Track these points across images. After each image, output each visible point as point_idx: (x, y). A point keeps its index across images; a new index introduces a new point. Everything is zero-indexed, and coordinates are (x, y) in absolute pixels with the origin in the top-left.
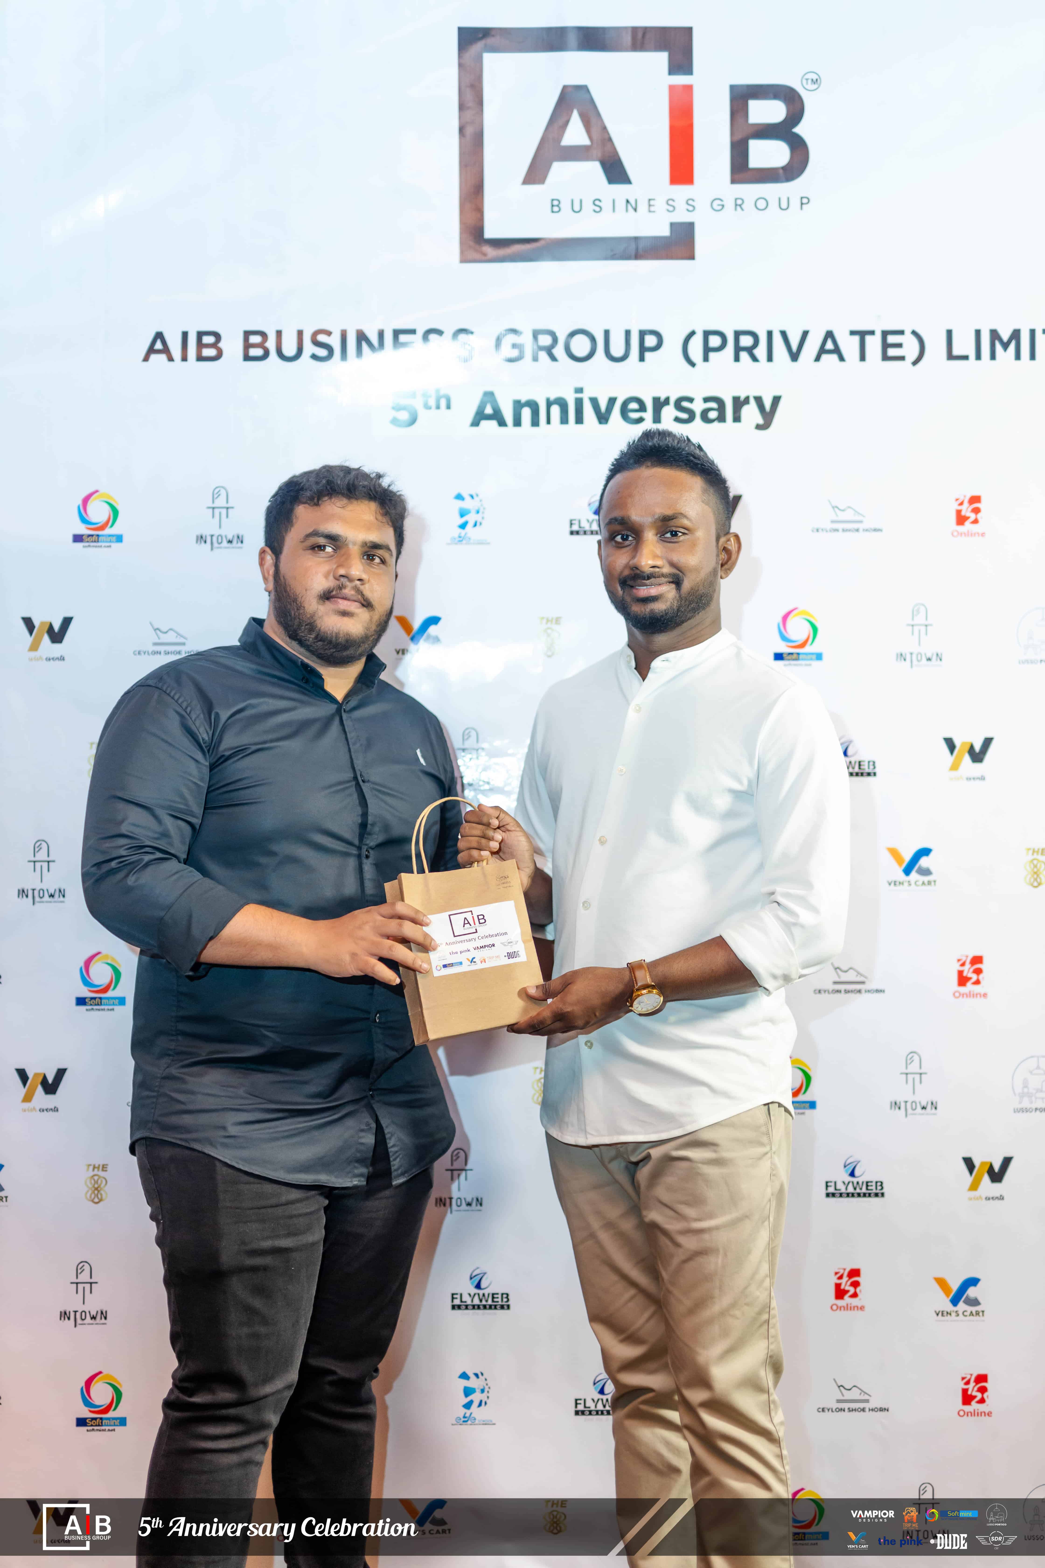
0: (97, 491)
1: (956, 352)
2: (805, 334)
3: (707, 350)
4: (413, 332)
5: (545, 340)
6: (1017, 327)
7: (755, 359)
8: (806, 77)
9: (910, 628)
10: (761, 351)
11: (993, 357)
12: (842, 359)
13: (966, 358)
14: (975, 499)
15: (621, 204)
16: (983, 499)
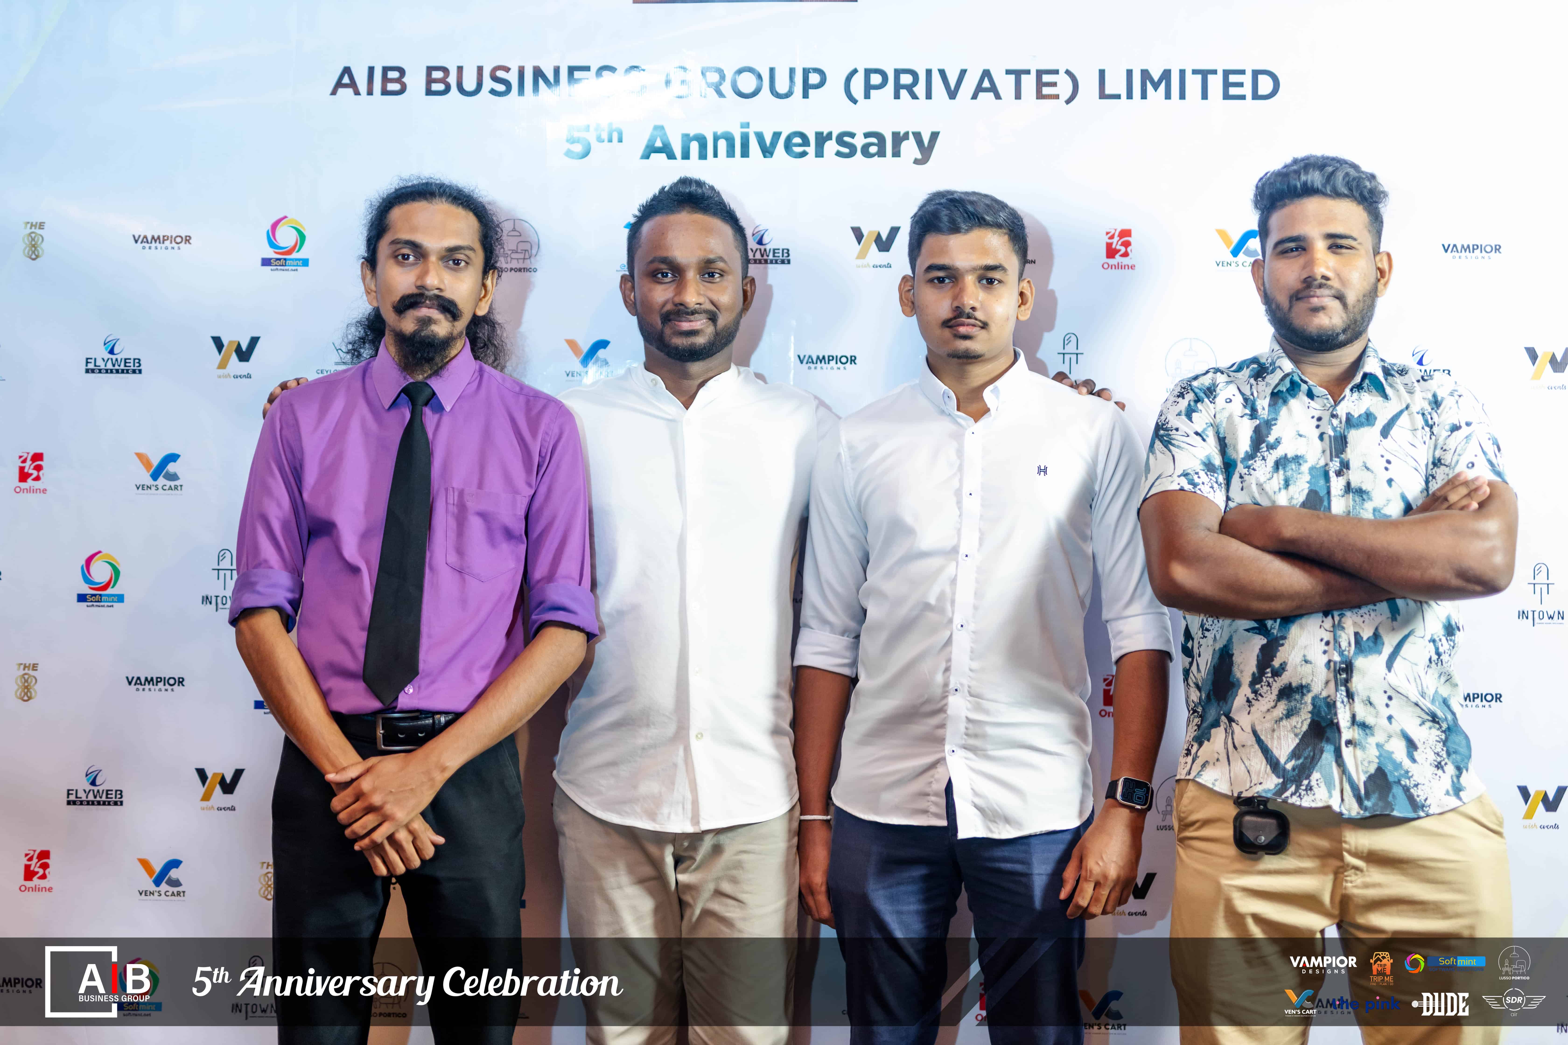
0: (285, 218)
1: (1108, 91)
2: (963, 72)
3: (869, 88)
4: (587, 69)
5: (713, 77)
6: (1167, 68)
7: (914, 96)
9: (1059, 356)
10: (921, 89)
11: (1144, 96)
12: (998, 96)
13: (1118, 97)
14: (1125, 233)
16: (1132, 233)
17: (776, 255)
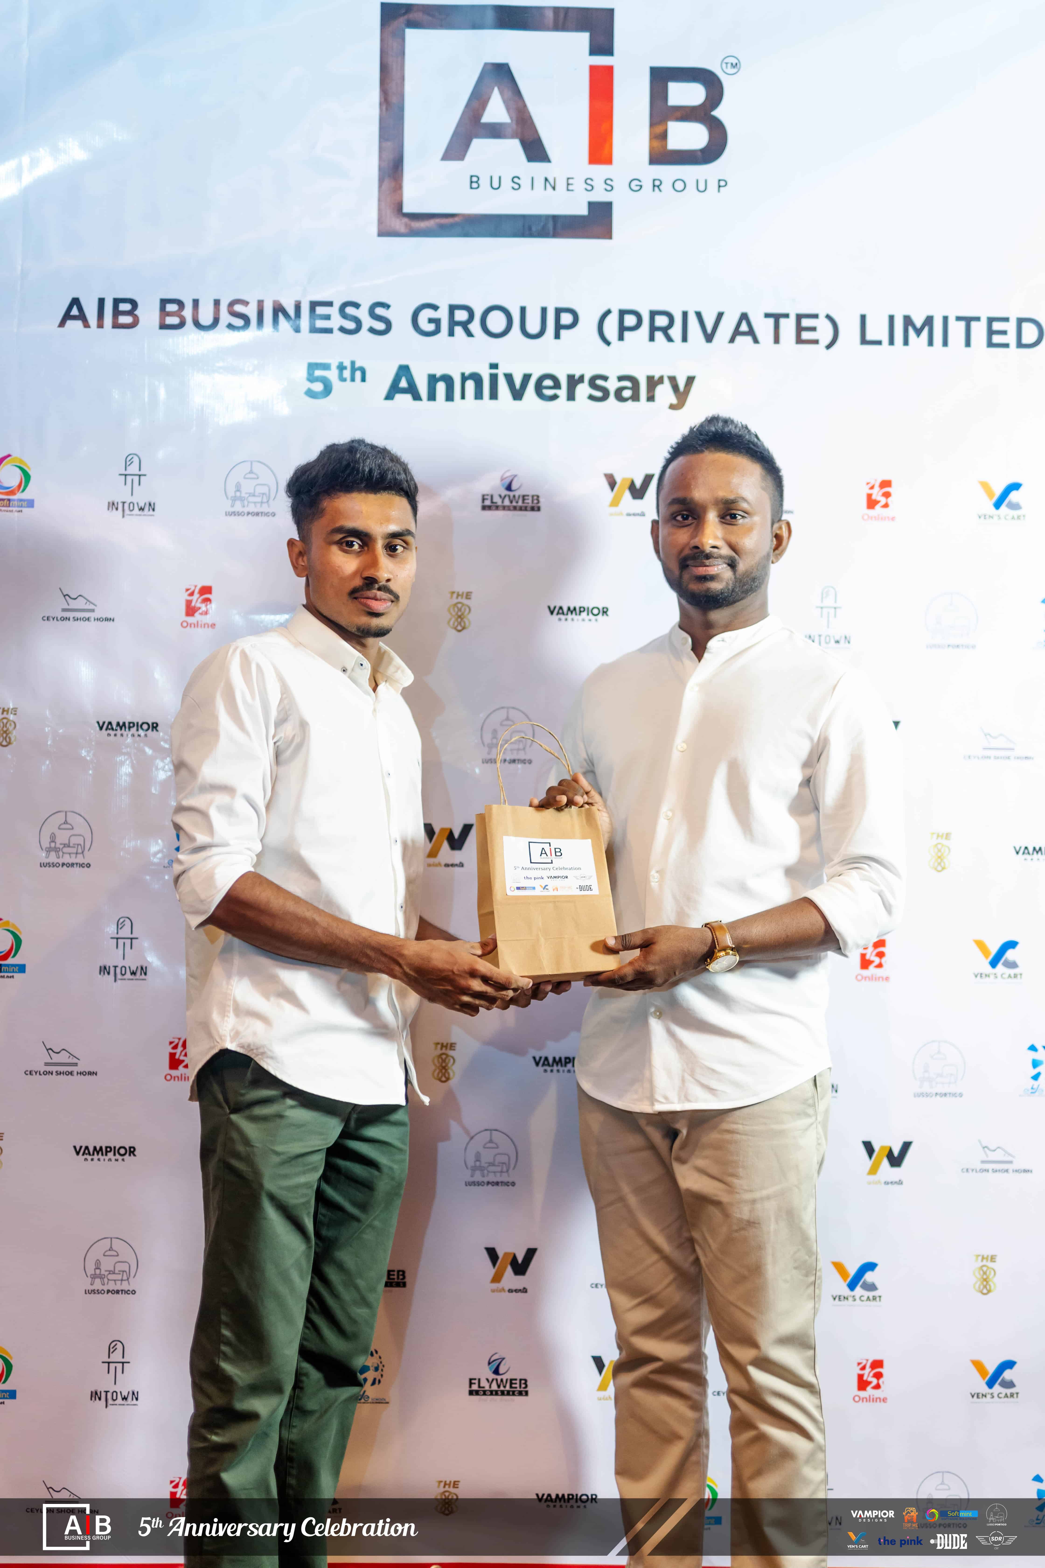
0: (9, 456)
1: (869, 337)
2: (720, 315)
3: (622, 329)
4: (330, 304)
5: (461, 315)
6: (930, 314)
7: (670, 339)
8: (726, 61)
9: (819, 610)
10: (676, 332)
11: (906, 342)
12: (756, 341)
13: (879, 343)
14: (886, 484)
15: (539, 183)
16: (893, 484)
17: (526, 501)
